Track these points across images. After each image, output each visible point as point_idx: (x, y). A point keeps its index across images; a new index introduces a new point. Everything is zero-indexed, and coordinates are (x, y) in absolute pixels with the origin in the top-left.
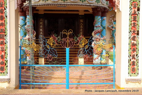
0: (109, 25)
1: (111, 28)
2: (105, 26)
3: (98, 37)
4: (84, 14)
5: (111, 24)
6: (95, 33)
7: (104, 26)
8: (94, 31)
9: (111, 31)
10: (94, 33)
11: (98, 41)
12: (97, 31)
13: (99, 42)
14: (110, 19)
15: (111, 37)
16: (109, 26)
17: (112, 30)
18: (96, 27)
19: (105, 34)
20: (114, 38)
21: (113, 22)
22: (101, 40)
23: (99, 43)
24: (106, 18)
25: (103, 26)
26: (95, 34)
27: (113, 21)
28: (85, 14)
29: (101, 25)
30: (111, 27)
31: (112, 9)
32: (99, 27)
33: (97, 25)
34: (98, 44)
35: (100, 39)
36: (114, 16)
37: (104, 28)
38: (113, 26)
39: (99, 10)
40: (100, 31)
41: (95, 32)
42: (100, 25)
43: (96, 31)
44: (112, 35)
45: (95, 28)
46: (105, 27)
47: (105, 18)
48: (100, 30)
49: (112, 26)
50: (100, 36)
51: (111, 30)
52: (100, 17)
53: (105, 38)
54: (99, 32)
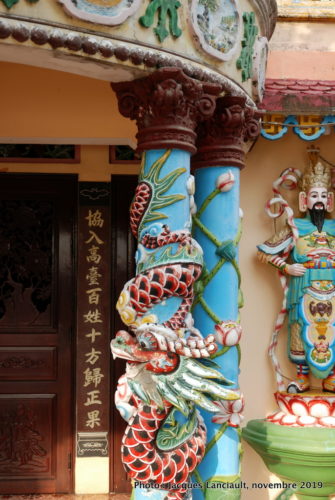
0: (266, 243)
1: (281, 261)
2: (234, 238)
3: (163, 334)
4: (108, 179)
5: (283, 233)
6: (143, 299)
7: (220, 241)
8: (129, 283)
9: (283, 281)
10: (133, 294)
11: (160, 372)
12: (157, 277)
13: (171, 377)
14: (274, 201)
15: (280, 321)
16: (267, 249)
17: (290, 278)
18: (152, 243)
19: (233, 305)
20: (302, 333)
21: (293, 223)
22: (190, 365)
23: (169, 385)
24: (242, 178)
25: (213, 242)
26: (142, 304)
27: (289, 212)
28: (114, 177)
29: (197, 232)
30: (281, 254)
31: (282, 131)
32: (179, 241)
33: (155, 229)
34: (161, 393)
35: (175, 357)
36: (300, 179)
37: (225, 255)
38: (291, 251)
39: (169, 92)
40: (184, 278)
41: (140, 292)
42: (184, 230)
43: (150, 283)
44: (286, 312)
45: (143, 254)
46: (228, 246)
47: (230, 175)
48: (179, 269)
49: (284, 246)
50: (189, 320)
51: (282, 272)
52: (181, 161)
53: (232, 338)
54: (170, 285)
